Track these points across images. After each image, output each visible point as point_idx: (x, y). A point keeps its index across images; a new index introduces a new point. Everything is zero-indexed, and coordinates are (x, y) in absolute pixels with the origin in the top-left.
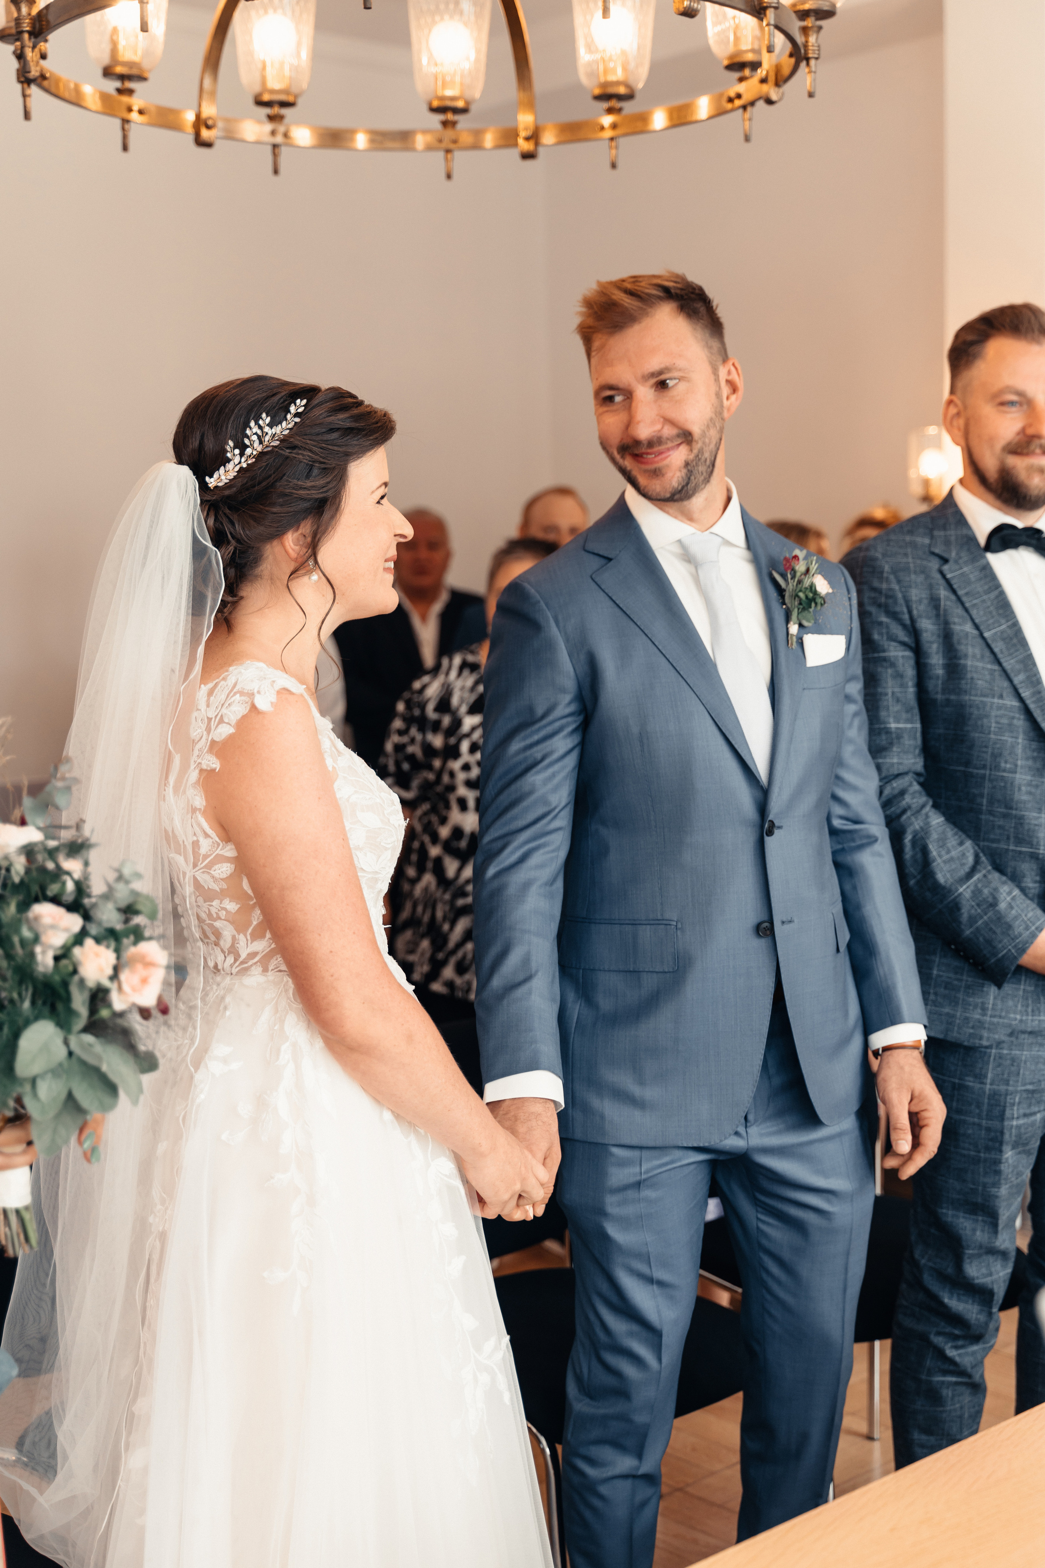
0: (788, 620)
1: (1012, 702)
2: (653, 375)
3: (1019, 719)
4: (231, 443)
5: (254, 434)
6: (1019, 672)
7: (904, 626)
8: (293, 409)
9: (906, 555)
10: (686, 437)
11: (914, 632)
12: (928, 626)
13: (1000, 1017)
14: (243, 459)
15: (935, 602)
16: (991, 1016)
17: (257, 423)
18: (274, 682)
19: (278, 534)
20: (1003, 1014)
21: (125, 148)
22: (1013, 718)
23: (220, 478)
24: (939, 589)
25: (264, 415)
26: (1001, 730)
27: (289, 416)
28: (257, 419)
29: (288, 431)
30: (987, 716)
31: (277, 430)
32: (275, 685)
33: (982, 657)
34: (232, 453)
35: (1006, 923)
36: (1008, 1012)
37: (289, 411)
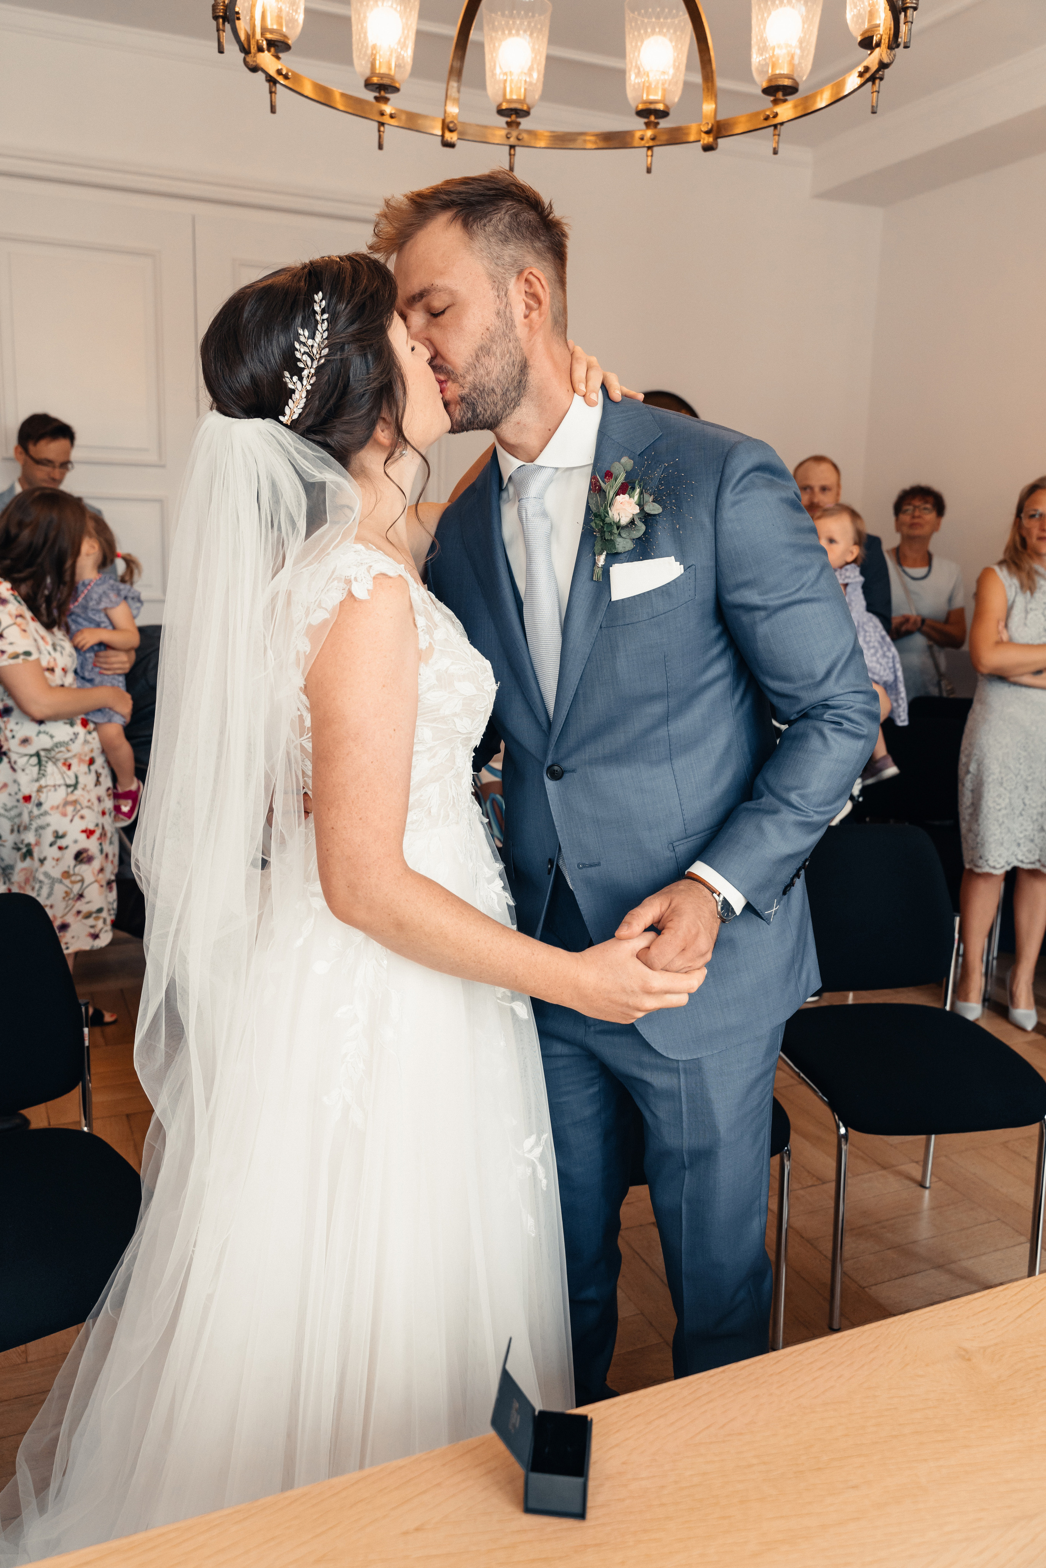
2: (415, 298)
4: (287, 374)
5: (303, 354)
14: (305, 382)
18: (371, 566)
21: (380, 147)
27: (318, 317)
28: (298, 339)
29: (326, 332)
31: (318, 337)
32: (371, 571)
37: (315, 312)
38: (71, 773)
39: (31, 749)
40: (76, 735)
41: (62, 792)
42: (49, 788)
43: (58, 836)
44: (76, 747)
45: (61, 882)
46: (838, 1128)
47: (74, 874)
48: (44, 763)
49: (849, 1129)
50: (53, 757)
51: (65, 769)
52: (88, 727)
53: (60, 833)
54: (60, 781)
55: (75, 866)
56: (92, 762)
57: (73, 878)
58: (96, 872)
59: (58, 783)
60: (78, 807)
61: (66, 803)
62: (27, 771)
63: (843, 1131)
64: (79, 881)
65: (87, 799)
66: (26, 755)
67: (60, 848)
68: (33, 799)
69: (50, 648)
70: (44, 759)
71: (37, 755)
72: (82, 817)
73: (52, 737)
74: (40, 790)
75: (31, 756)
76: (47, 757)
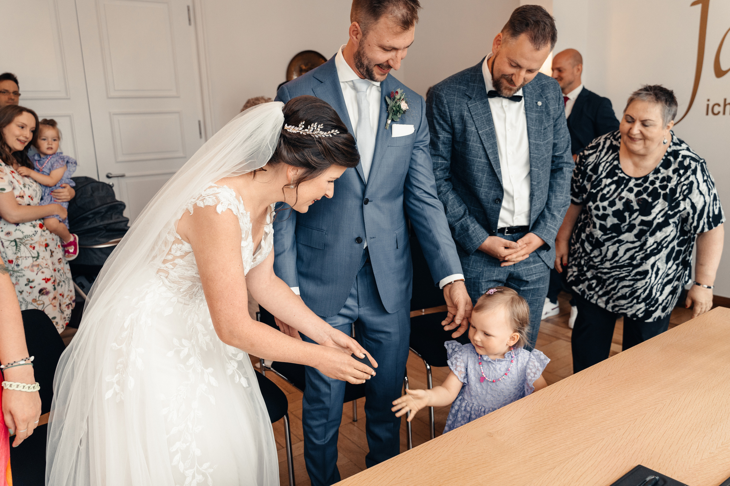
0: (387, 118)
1: (484, 160)
3: (486, 167)
6: (490, 149)
7: (449, 126)
9: (454, 95)
13: (474, 269)
14: (303, 131)
16: (471, 268)
17: (318, 125)
20: (476, 268)
22: (484, 167)
23: (291, 129)
24: (465, 112)
25: (322, 125)
26: (478, 171)
27: (329, 132)
29: (324, 136)
30: (474, 165)
33: (477, 141)
35: (471, 238)
36: (477, 267)
38: (35, 251)
39: (12, 238)
40: (36, 232)
41: (30, 260)
42: (22, 258)
43: (29, 281)
44: (36, 238)
45: (32, 304)
46: (426, 366)
47: (39, 300)
48: (19, 245)
49: (431, 366)
50: (24, 242)
51: (31, 249)
52: (43, 228)
53: (31, 280)
54: (28, 255)
55: (39, 296)
56: (47, 245)
57: (38, 302)
58: (51, 300)
59: (27, 255)
60: (40, 268)
61: (33, 266)
62: (9, 248)
63: (428, 367)
64: (42, 304)
65: (45, 264)
66: (9, 240)
67: (31, 287)
68: (14, 262)
69: (22, 186)
70: (19, 243)
71: (15, 241)
72: (43, 272)
73: (23, 232)
74: (17, 258)
75: (12, 241)
76: (20, 242)
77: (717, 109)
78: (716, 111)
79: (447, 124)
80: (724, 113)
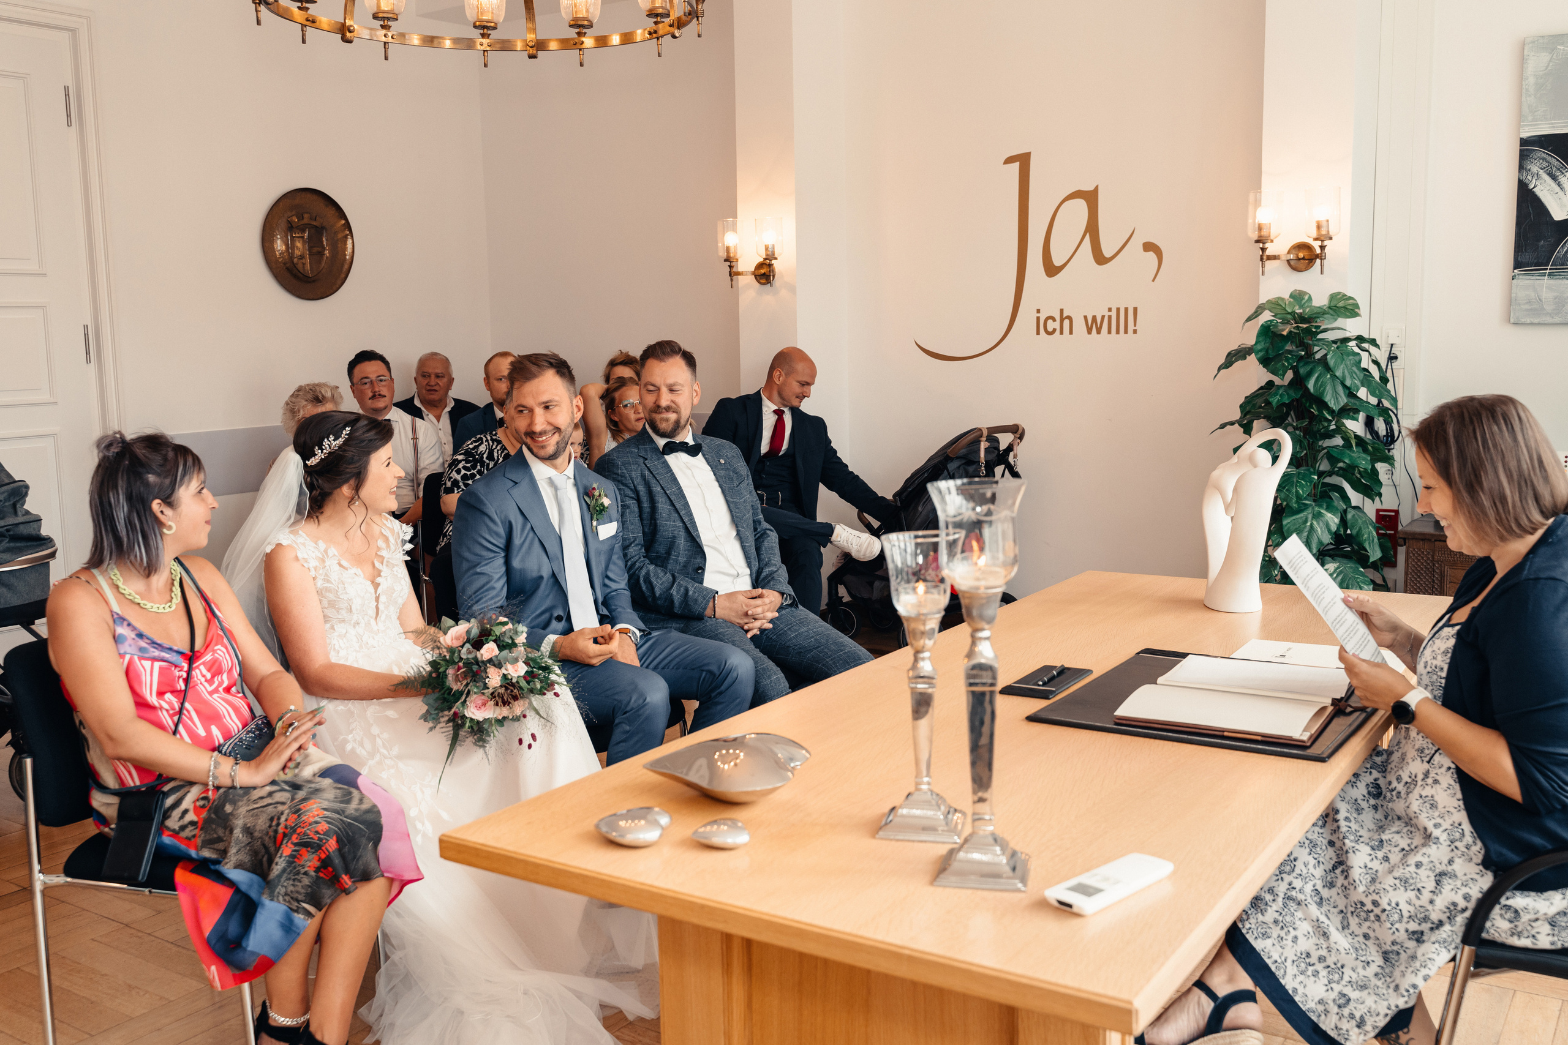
2: (543, 403)
4: (317, 446)
5: (327, 444)
7: (631, 489)
8: (344, 432)
10: (558, 430)
11: (636, 492)
12: (641, 488)
14: (322, 455)
15: (643, 477)
19: (340, 486)
24: (644, 472)
28: (328, 438)
31: (337, 442)
34: (318, 451)
77: (1051, 325)
78: (1050, 329)
79: (629, 487)
80: (1062, 333)
